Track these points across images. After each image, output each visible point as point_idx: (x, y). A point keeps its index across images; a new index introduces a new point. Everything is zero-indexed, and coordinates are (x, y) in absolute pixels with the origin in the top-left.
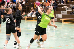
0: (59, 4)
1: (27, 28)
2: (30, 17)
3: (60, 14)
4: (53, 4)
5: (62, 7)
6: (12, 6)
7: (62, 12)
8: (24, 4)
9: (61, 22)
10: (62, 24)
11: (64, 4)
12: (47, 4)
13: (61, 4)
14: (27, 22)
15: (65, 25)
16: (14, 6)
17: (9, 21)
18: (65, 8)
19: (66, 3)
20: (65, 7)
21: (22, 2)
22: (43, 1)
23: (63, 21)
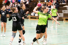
0: (61, 4)
1: (31, 26)
2: (33, 16)
3: (62, 13)
4: (55, 4)
5: (64, 7)
6: (17, 6)
7: (63, 11)
8: (28, 4)
9: (63, 21)
10: (63, 23)
11: (65, 4)
12: (50, 4)
13: (63, 4)
14: (31, 21)
15: (66, 23)
16: (18, 6)
17: (15, 20)
18: (66, 8)
19: (67, 2)
20: (66, 6)
21: (26, 2)
22: (46, 1)
23: (64, 19)
